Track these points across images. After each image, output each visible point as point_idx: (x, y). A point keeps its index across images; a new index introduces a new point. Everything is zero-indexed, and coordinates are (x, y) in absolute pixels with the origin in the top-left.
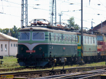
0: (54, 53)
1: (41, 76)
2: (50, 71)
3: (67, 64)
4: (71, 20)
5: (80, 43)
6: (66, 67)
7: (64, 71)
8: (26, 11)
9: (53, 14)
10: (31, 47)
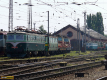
0: (30, 49)
1: (21, 63)
2: (27, 60)
3: (38, 55)
4: (41, 27)
5: (47, 42)
6: (38, 58)
7: (36, 60)
8: (12, 21)
9: (29, 23)
10: (15, 45)
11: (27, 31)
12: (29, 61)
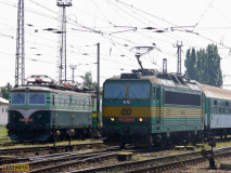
1: (37, 154)
2: (51, 148)
5: (95, 109)
7: (70, 148)
8: (23, 63)
9: (61, 67)
10: (27, 114)
11: (52, 85)
12: (55, 149)
